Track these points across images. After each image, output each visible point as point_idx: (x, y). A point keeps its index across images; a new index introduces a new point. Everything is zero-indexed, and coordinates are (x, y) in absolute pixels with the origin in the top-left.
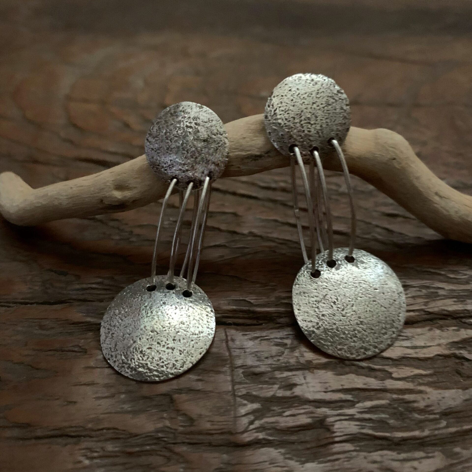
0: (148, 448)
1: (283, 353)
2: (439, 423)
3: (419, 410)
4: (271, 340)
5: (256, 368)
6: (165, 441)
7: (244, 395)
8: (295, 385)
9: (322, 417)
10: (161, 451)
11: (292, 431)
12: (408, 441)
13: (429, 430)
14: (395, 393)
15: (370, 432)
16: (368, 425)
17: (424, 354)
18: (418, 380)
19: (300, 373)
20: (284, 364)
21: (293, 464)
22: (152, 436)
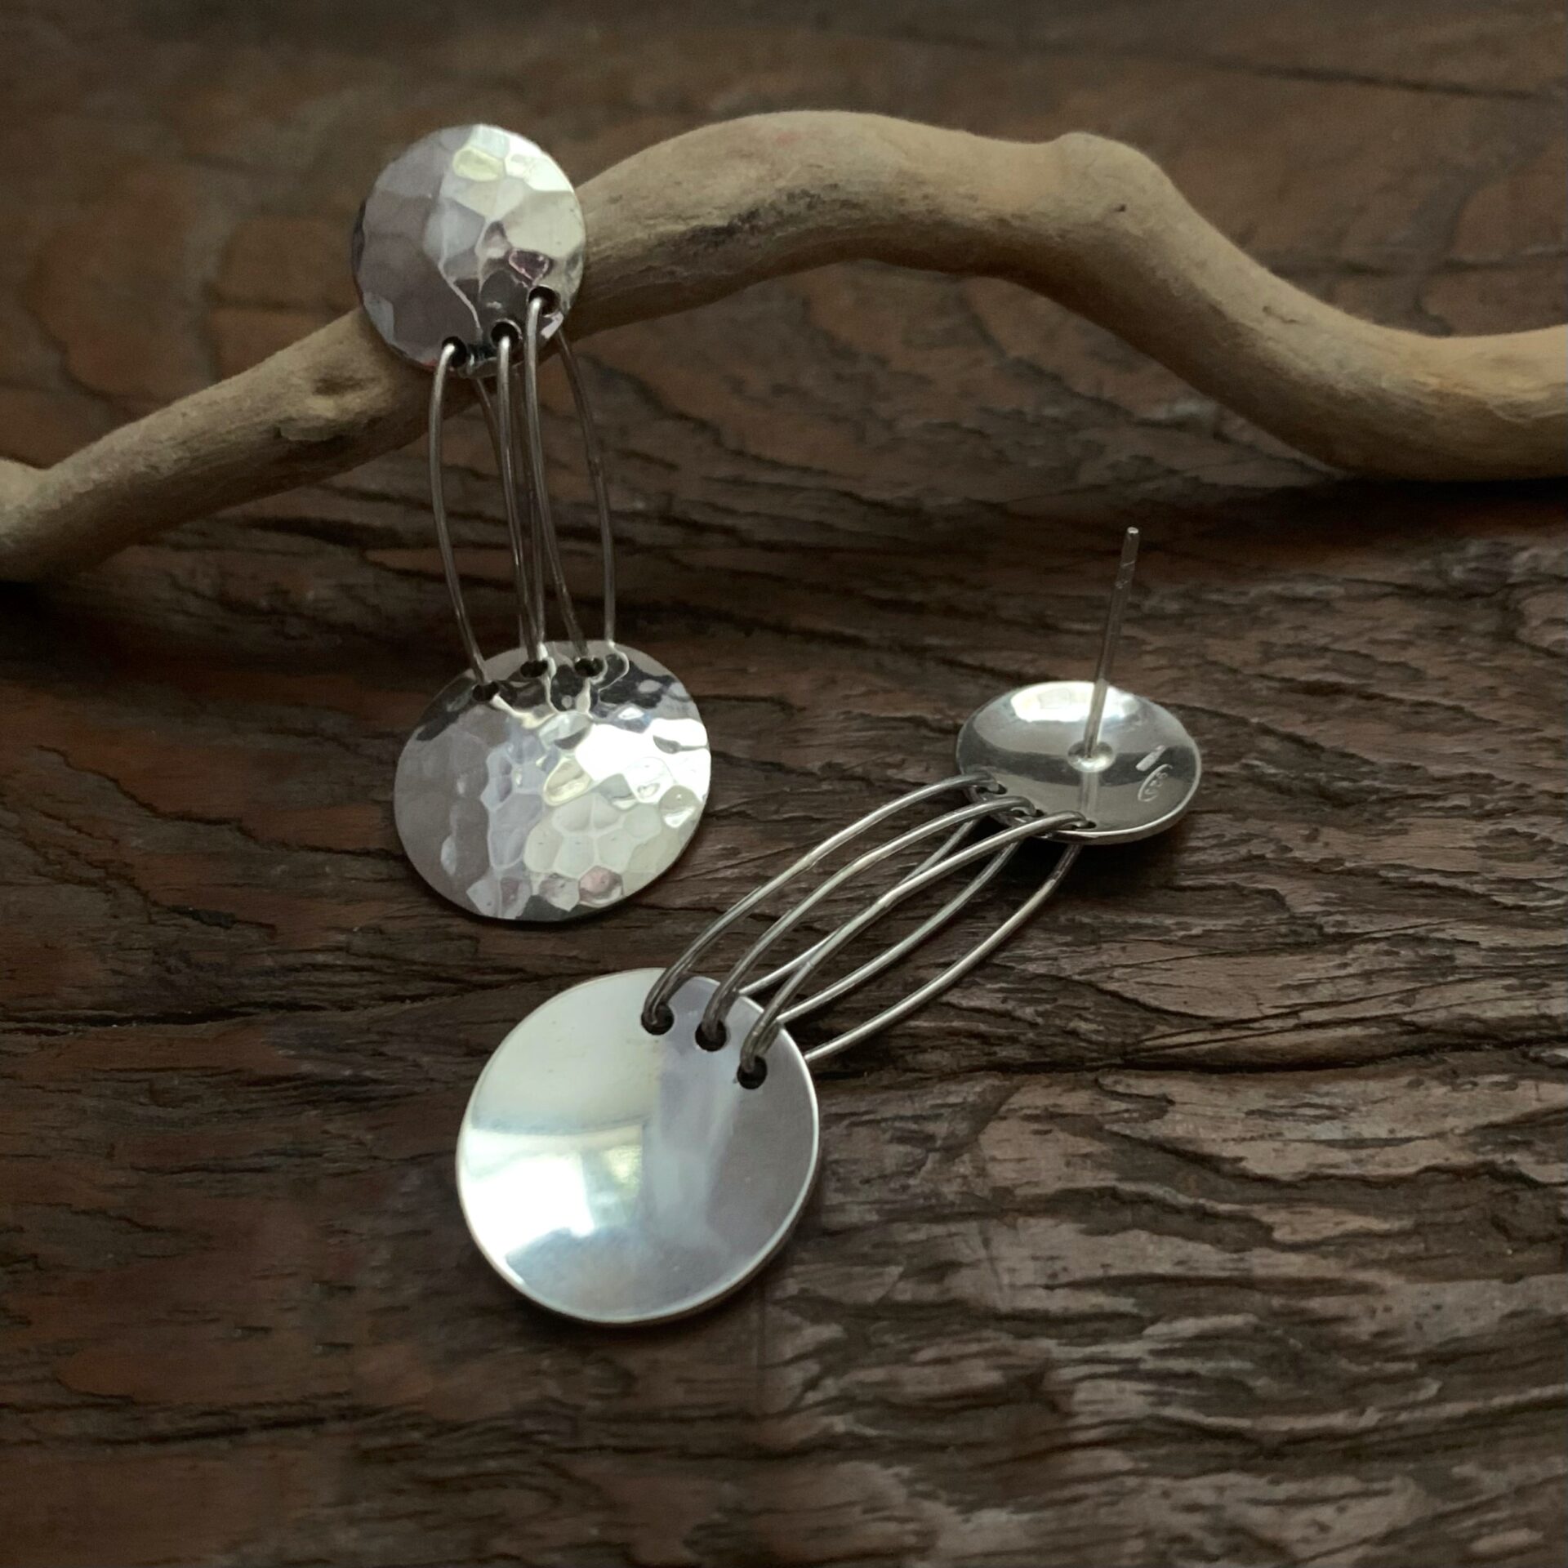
0: (492, 1464)
1: (920, 1164)
2: (1417, 1389)
3: (1356, 1347)
4: (883, 1125)
5: (832, 1214)
6: (544, 1444)
7: (791, 1298)
8: (954, 1266)
9: (1037, 1366)
10: (532, 1474)
11: (938, 1410)
12: (1312, 1444)
13: (1381, 1410)
14: (1279, 1293)
15: (1188, 1415)
16: (1181, 1391)
17: (1387, 1165)
18: (1360, 1250)
19: (973, 1226)
20: (921, 1201)
21: (938, 1511)
22: (503, 1428)
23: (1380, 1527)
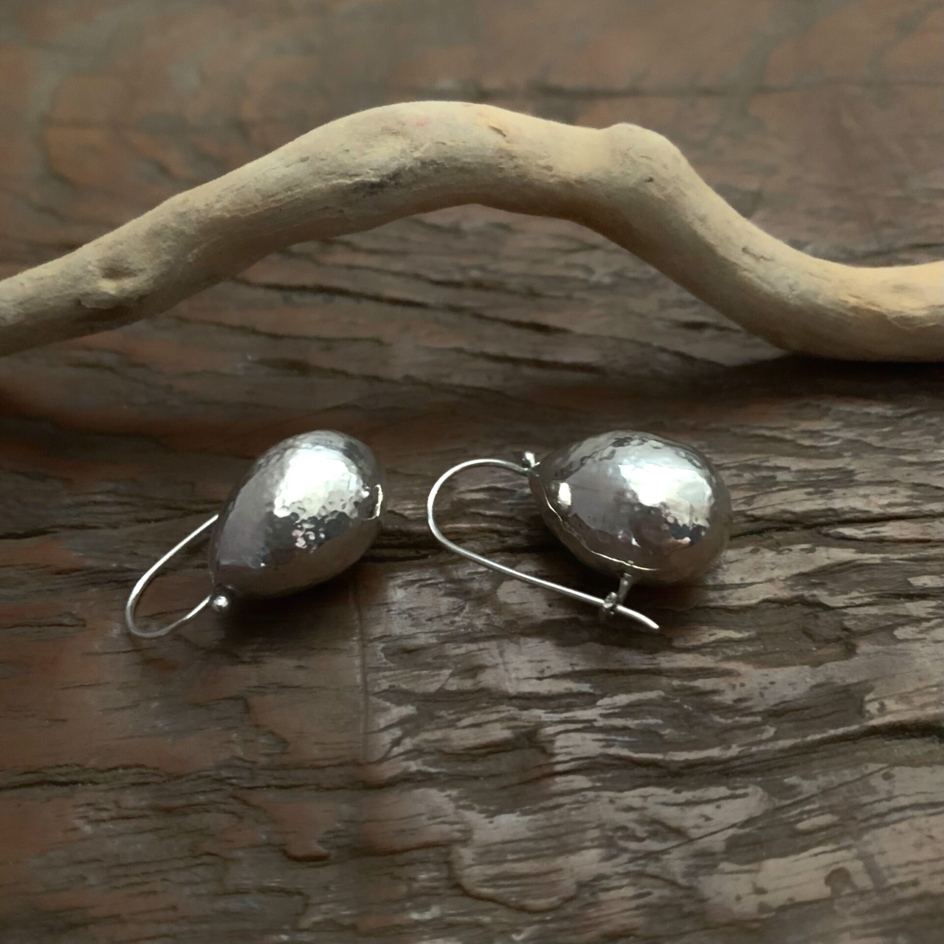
0: (202, 798)
1: (462, 608)
2: (762, 732)
3: (724, 708)
4: (440, 586)
5: (409, 640)
6: (232, 785)
7: (385, 691)
8: (482, 668)
9: (532, 726)
10: (225, 804)
11: (473, 756)
12: (699, 768)
13: (740, 746)
14: (678, 677)
15: (625, 752)
16: (620, 739)
17: (739, 599)
18: (725, 650)
19: (492, 645)
20: (462, 630)
21: (473, 817)
22: (209, 776)
23: (742, 817)
